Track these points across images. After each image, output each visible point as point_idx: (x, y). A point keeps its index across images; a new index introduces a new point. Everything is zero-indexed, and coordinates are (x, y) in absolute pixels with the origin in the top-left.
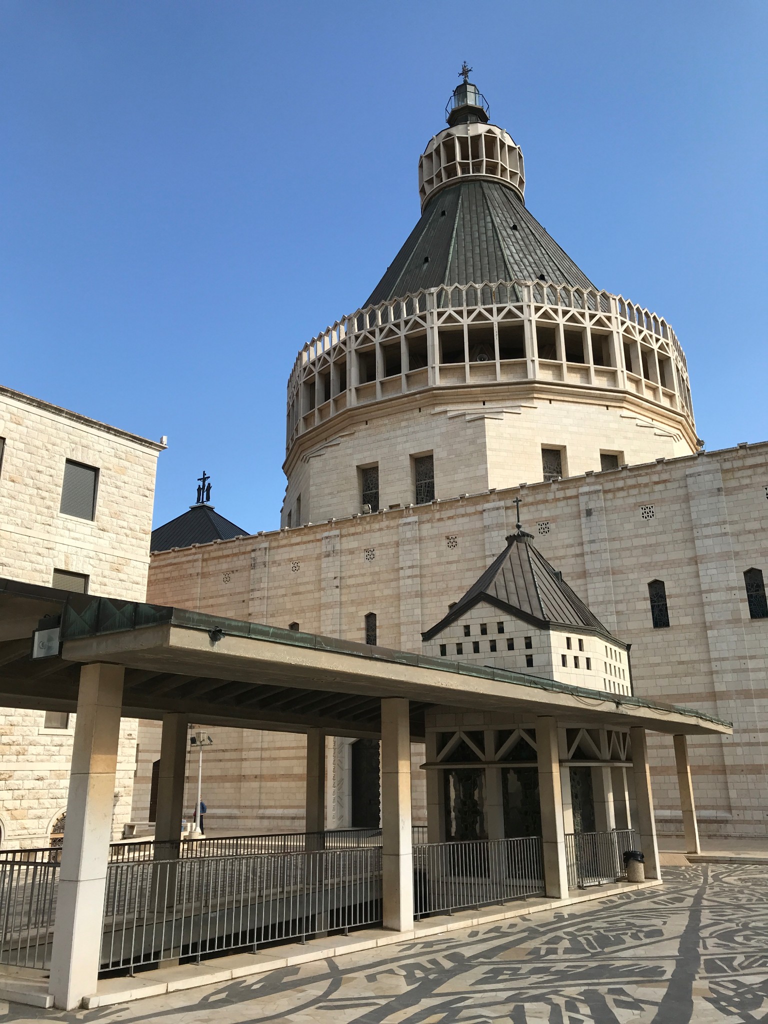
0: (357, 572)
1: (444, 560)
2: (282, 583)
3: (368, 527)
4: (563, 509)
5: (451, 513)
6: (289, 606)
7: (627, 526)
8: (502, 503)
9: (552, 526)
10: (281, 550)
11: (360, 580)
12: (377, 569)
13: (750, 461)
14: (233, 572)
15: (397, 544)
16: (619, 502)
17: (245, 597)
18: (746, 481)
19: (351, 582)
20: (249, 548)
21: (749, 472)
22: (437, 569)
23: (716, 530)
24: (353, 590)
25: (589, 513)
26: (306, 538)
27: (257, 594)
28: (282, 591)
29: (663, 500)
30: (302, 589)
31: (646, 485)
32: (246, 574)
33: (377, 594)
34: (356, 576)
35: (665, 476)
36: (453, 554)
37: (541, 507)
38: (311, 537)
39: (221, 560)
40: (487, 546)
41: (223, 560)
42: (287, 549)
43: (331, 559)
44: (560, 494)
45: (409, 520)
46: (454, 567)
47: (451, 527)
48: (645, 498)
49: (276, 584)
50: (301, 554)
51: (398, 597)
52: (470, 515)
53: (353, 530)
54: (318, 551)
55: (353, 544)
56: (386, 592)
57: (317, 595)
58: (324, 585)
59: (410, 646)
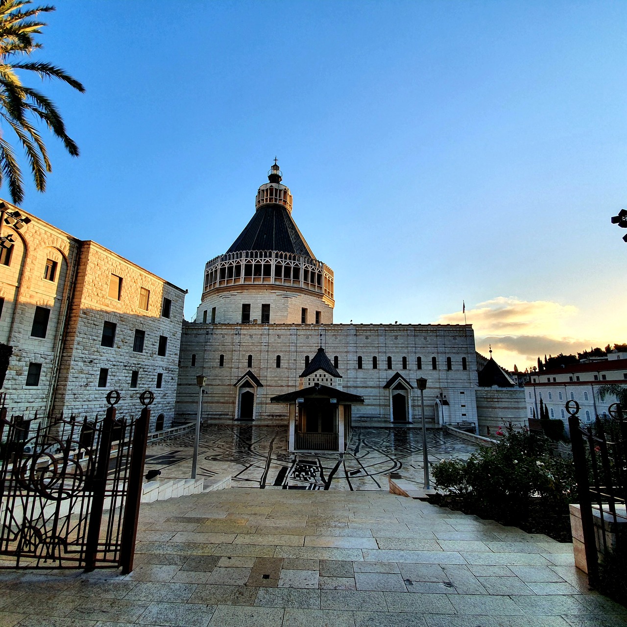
0: (246, 341)
1: (276, 342)
2: (218, 341)
3: (251, 328)
4: (313, 332)
5: (280, 328)
7: (331, 340)
8: (296, 328)
9: (310, 337)
10: (218, 330)
11: (247, 344)
12: (253, 341)
13: (363, 329)
14: (198, 335)
15: (261, 335)
16: (329, 333)
17: (203, 344)
18: (361, 334)
19: (244, 344)
20: (205, 327)
21: (362, 331)
22: (274, 344)
23: (353, 345)
24: (245, 347)
25: (321, 335)
26: (228, 328)
27: (208, 344)
28: (218, 344)
29: (340, 335)
30: (226, 344)
31: (337, 330)
32: (204, 336)
33: (253, 349)
35: (342, 329)
36: (279, 341)
37: (307, 331)
38: (230, 328)
39: (193, 330)
40: (291, 340)
41: (195, 330)
42: (220, 330)
43: (237, 336)
44: (313, 328)
45: (266, 328)
46: (279, 344)
47: (279, 332)
48: (336, 333)
49: (216, 341)
50: (226, 332)
51: (261, 351)
52: (285, 330)
53: (245, 328)
54: (232, 332)
55: (246, 332)
56: (256, 349)
57: (232, 347)
58: (234, 344)
59: (263, 366)
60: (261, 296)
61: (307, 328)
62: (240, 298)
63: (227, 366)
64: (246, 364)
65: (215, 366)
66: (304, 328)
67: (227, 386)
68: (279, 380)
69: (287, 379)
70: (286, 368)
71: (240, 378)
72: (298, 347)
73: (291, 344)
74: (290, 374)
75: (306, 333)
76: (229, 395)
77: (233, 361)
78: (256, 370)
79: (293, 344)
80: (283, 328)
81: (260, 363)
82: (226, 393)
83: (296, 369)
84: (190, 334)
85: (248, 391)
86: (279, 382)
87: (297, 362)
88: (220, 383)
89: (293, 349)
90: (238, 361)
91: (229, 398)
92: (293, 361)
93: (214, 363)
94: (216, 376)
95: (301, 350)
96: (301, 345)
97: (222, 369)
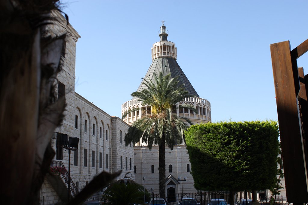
6: (151, 162)
17: (140, 159)
28: (149, 159)
30: (154, 158)
32: (140, 154)
33: (172, 161)
59: (179, 172)
63: (156, 172)
64: (168, 171)
78: (175, 174)
81: (177, 169)
85: (171, 187)
86: (190, 180)
93: (148, 171)
97: (153, 174)
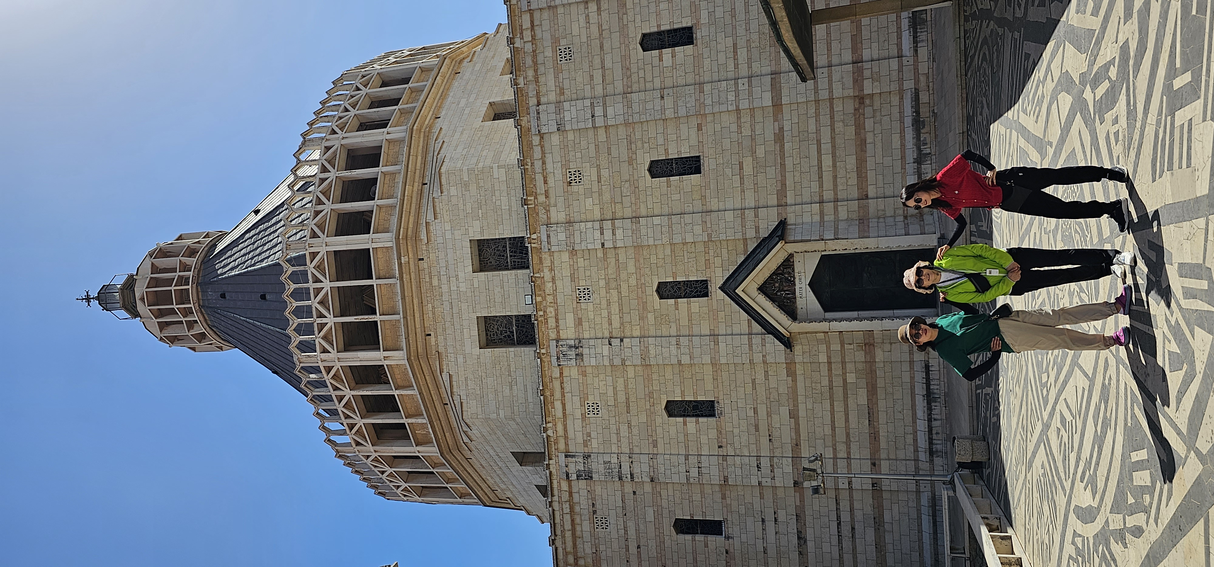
0: (605, 313)
1: (595, 188)
2: (613, 428)
3: (550, 299)
5: (539, 178)
6: (643, 418)
9: (563, 44)
10: (571, 434)
11: (615, 308)
12: (602, 283)
14: (595, 512)
15: (573, 252)
17: (628, 489)
19: (616, 324)
20: (565, 486)
22: (607, 197)
24: (627, 318)
26: (558, 395)
27: (625, 469)
28: (624, 428)
30: (622, 398)
32: (598, 489)
33: (633, 281)
34: (609, 313)
36: (590, 174)
37: (540, 59)
38: (557, 384)
39: (578, 533)
40: (582, 125)
41: (578, 528)
42: (569, 422)
43: (585, 351)
44: (528, 37)
45: (544, 238)
46: (605, 173)
47: (557, 179)
49: (614, 439)
50: (576, 399)
51: (638, 248)
52: (543, 153)
53: (552, 322)
54: (574, 372)
55: (570, 319)
56: (631, 269)
57: (631, 372)
58: (617, 361)
59: (698, 229)
60: (444, 279)
61: (529, 61)
62: (461, 360)
63: (709, 386)
64: (696, 303)
65: (713, 434)
66: (530, 73)
67: (794, 381)
68: (753, 152)
69: (746, 118)
70: (699, 128)
71: (757, 328)
72: (610, 89)
73: (599, 122)
74: (723, 108)
75: (550, 64)
76: (837, 369)
77: (686, 360)
78: (718, 261)
79: (599, 111)
80: (538, 164)
81: (685, 243)
82: (825, 382)
83: (701, 84)
84: (597, 546)
85: (812, 284)
86: (760, 152)
87: (668, 83)
88: (785, 411)
89: (616, 110)
90: (684, 341)
91: (850, 367)
92: (669, 102)
93: (704, 439)
94: (757, 430)
95: (618, 73)
96: (598, 75)
97: (724, 405)
